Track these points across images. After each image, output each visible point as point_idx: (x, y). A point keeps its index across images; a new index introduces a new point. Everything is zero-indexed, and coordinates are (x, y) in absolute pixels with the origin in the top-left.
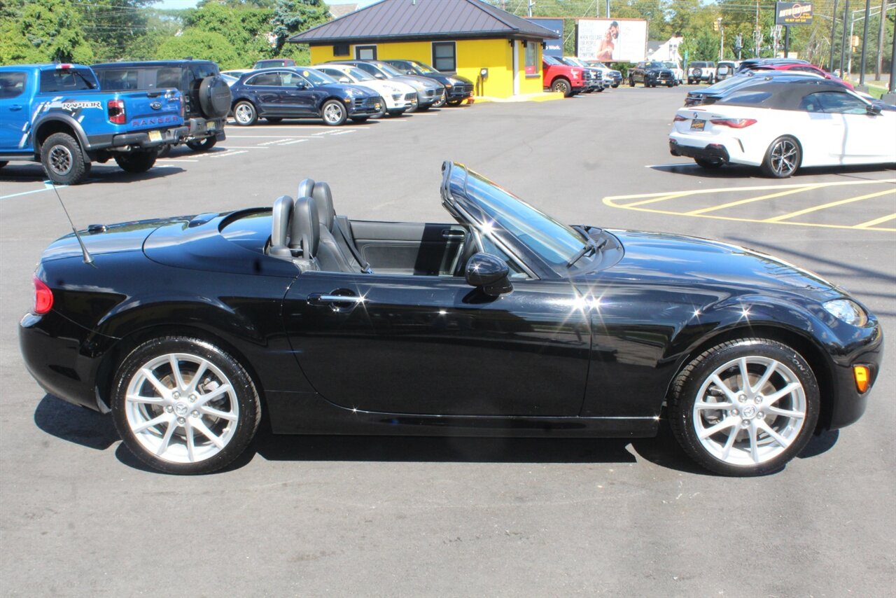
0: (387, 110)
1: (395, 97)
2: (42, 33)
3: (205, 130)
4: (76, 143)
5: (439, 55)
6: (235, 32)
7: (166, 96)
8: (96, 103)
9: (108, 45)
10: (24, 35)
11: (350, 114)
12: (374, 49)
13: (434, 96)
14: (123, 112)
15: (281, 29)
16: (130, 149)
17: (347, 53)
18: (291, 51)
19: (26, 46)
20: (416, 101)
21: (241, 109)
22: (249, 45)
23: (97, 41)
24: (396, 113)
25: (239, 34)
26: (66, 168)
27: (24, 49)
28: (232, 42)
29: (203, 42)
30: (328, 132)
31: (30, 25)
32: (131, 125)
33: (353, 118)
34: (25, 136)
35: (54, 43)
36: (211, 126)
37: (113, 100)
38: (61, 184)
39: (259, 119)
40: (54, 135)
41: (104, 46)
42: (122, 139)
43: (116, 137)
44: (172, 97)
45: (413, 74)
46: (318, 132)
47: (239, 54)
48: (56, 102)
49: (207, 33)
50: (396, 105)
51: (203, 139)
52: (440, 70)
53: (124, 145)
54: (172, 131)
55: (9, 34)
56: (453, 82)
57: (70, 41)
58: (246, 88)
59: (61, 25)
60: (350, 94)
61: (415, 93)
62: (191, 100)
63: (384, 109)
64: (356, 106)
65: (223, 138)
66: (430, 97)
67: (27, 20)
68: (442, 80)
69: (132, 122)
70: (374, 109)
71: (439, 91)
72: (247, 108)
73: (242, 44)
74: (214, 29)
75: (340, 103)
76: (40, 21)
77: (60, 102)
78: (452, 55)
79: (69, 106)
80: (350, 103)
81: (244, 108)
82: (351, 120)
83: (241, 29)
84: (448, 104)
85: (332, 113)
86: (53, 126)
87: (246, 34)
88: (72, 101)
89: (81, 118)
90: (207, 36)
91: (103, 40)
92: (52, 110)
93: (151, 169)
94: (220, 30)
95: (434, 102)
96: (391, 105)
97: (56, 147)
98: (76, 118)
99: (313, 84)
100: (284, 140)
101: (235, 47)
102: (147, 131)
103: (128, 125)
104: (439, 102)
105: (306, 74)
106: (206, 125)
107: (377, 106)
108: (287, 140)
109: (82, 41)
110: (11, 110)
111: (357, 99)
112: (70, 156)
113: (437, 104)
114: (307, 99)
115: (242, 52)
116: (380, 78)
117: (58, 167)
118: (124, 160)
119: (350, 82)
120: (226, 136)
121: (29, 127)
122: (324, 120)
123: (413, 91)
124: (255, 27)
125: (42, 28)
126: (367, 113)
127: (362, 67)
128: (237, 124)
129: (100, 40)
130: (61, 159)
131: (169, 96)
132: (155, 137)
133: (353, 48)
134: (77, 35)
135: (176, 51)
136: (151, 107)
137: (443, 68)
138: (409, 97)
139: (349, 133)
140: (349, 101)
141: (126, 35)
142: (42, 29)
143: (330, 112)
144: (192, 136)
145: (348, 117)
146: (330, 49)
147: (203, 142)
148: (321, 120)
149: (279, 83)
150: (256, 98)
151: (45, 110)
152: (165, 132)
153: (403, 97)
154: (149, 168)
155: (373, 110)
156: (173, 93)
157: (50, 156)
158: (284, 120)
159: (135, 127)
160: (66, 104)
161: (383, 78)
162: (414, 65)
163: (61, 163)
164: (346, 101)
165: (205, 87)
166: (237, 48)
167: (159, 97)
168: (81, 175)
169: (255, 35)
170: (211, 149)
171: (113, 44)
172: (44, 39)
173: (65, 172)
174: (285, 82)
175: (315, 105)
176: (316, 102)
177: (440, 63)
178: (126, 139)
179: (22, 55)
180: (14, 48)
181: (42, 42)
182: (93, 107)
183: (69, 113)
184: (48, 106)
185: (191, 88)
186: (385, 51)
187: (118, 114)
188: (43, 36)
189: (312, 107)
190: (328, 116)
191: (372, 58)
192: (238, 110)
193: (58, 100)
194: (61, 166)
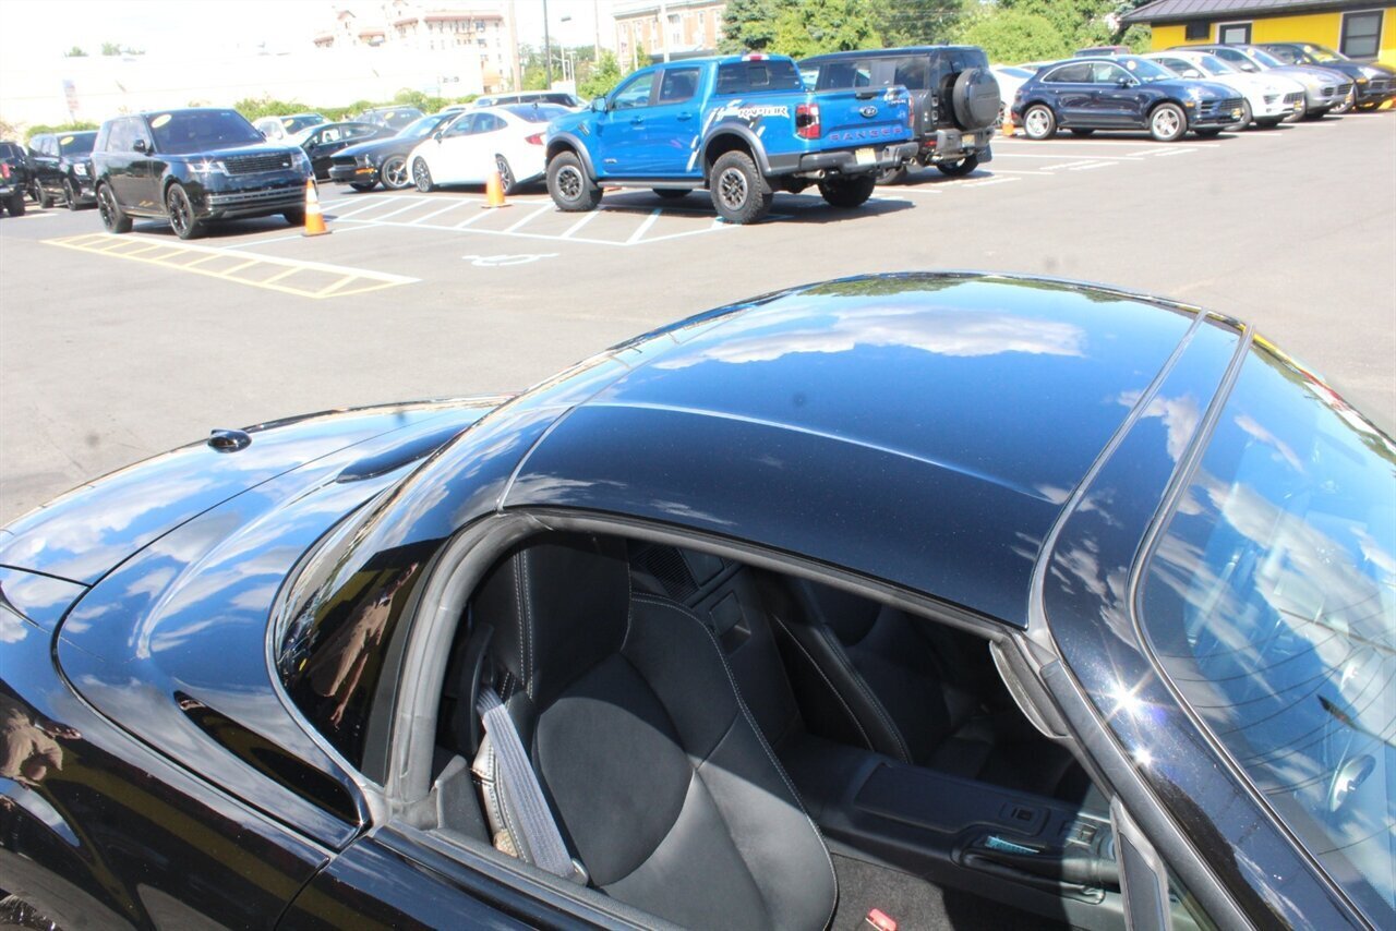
0: (1253, 119)
1: (1268, 99)
2: (825, 23)
3: (958, 147)
4: (752, 166)
5: (1351, 33)
6: (1064, 14)
7: (886, 98)
8: (781, 108)
9: (911, 36)
10: (805, 27)
11: (1191, 125)
12: (1248, 28)
13: (1334, 97)
14: (817, 122)
15: (1125, 8)
16: (823, 176)
17: (1206, 34)
18: (1137, 38)
19: (806, 40)
20: (1303, 103)
21: (1034, 117)
22: (1080, 32)
23: (898, 32)
24: (1269, 124)
25: (1068, 16)
26: (739, 201)
27: (803, 44)
28: (1059, 27)
29: (1020, 28)
30: (1152, 151)
31: (813, 15)
32: (829, 140)
33: (1197, 130)
34: (694, 156)
35: (839, 35)
36: (968, 141)
37: (805, 104)
38: (732, 222)
39: (1058, 131)
40: (728, 153)
41: (907, 39)
42: (813, 161)
43: (805, 158)
44: (895, 99)
45: (1305, 63)
46: (1137, 151)
47: (1067, 44)
48: (732, 108)
49: (1027, 17)
50: (1268, 110)
51: (960, 159)
52: (1351, 57)
53: (815, 170)
54: (892, 148)
55: (788, 27)
56: (1368, 74)
57: (857, 32)
58: (1042, 85)
59: (849, 12)
60: (1195, 96)
61: (1300, 93)
62: (941, 104)
63: (1248, 117)
64: (1203, 113)
65: (988, 158)
66: (1327, 98)
67: (809, 9)
68: (1350, 71)
69: (831, 135)
70: (1230, 117)
71: (1343, 89)
72: (1042, 115)
73: (1071, 29)
74: (1036, 11)
75: (1178, 109)
76: (824, 10)
77: (736, 108)
78: (1375, 32)
79: (746, 114)
80: (1193, 109)
81: (1038, 115)
82: (1194, 133)
83: (1072, 10)
84: (1358, 107)
85: (1164, 123)
86: (726, 142)
87: (1078, 17)
88: (751, 106)
89: (762, 130)
90: (1026, 21)
91: (906, 32)
92: (727, 119)
93: (868, 202)
94: (1044, 12)
95: (1333, 106)
96: (1260, 111)
97: (728, 171)
98: (755, 130)
99: (1140, 80)
100: (1081, 163)
101: (1062, 34)
102: (853, 149)
103: (822, 140)
104: (1343, 106)
105: (1131, 66)
106: (961, 139)
107: (1236, 113)
108: (1087, 162)
109: (872, 32)
110: (679, 119)
111: (1204, 102)
112: (745, 184)
113: (1337, 109)
114: (1127, 103)
115: (1071, 41)
116: (1250, 71)
117: (730, 199)
118: (828, 189)
119: (1199, 77)
120: (993, 155)
121: (699, 143)
122: (1152, 134)
123: (1298, 89)
124: (1090, 8)
125: (826, 16)
126: (1219, 123)
127: (1221, 54)
128: (1028, 137)
129: (902, 32)
130: (734, 188)
131: (891, 97)
132: (865, 158)
133: (1215, 29)
134: (866, 25)
135: (985, 41)
136: (861, 114)
137: (1353, 53)
138: (1291, 98)
139: (1186, 153)
140: (1192, 105)
141: (934, 24)
142: (826, 19)
143: (1162, 121)
144: (939, 155)
145: (1188, 129)
146: (1181, 30)
147: (960, 163)
148: (1147, 132)
149: (1090, 79)
150: (1056, 101)
151: (718, 119)
152: (881, 150)
153: (1282, 98)
154: (864, 201)
155: (1230, 120)
156: (897, 93)
157: (721, 183)
158: (1096, 132)
159: (835, 144)
160: (743, 110)
161: (1255, 70)
162: (1308, 49)
163: (734, 194)
164: (1187, 105)
165: (962, 84)
166: (1065, 36)
167: (874, 98)
168: (758, 211)
169: (1090, 17)
170: (970, 173)
171: (918, 36)
172: (827, 31)
173: (738, 206)
174: (1101, 78)
175: (1140, 113)
176: (1142, 105)
177: (1352, 45)
178: (818, 161)
179: (801, 51)
180: (792, 44)
181: (824, 34)
182: (777, 114)
183: (745, 123)
184: (722, 114)
185: (940, 86)
186: (1264, 31)
187: (810, 123)
188: (826, 27)
189: (1135, 113)
190: (1159, 127)
191: (1243, 41)
192: (1029, 118)
193: (735, 105)
194: (733, 197)
